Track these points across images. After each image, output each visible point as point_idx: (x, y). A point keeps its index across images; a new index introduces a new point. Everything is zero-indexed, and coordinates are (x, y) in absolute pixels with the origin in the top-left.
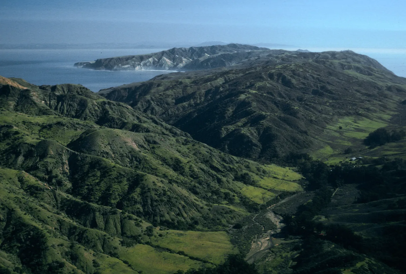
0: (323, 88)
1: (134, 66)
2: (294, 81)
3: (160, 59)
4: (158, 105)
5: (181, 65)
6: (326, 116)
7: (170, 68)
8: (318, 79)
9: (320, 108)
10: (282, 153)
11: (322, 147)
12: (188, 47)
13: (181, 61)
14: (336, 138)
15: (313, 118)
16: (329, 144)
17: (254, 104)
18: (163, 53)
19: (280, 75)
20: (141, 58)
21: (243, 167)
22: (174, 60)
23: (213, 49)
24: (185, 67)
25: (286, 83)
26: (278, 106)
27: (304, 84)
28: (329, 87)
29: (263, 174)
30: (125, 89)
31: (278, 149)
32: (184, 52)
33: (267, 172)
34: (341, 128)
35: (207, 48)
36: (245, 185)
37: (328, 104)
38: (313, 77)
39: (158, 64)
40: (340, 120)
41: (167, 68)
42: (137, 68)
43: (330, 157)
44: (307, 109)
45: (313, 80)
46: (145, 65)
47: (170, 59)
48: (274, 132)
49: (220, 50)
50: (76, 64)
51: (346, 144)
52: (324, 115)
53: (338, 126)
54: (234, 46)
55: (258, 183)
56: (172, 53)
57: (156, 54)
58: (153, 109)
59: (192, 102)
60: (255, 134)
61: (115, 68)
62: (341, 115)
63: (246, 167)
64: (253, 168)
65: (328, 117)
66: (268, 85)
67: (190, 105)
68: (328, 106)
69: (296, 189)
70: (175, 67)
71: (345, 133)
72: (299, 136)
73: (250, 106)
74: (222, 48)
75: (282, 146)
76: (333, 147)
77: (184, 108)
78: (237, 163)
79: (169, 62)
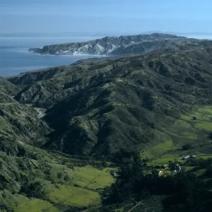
0: (197, 75)
1: (73, 52)
2: (170, 69)
3: (94, 46)
4: (48, 90)
5: (110, 51)
6: (187, 105)
7: (101, 54)
8: (195, 67)
9: (182, 96)
10: (114, 149)
11: (162, 142)
12: (118, 36)
13: (111, 47)
14: (185, 130)
15: (169, 108)
16: (173, 137)
17: (113, 94)
18: (97, 41)
19: (159, 63)
20: (79, 45)
21: (41, 173)
22: (105, 46)
23: (139, 37)
24: (113, 53)
25: (163, 71)
26: (139, 96)
27: (180, 72)
28: (203, 75)
29: (64, 181)
30: (34, 73)
31: (111, 145)
32: (115, 40)
33: (71, 178)
34: (195, 118)
35: (134, 36)
36: (27, 198)
37: (194, 92)
38: (191, 65)
39: (92, 50)
40: (200, 109)
41: (99, 53)
42: (75, 53)
43: (165, 154)
44: (167, 99)
45: (190, 67)
46: (82, 50)
47: (102, 45)
48: (113, 126)
49: (145, 39)
50: (30, 50)
51: (192, 137)
52: (184, 104)
53: (193, 115)
54: (156, 35)
55: (47, 195)
56: (105, 41)
57: (91, 41)
58: (42, 93)
59: (77, 87)
60: (95, 127)
61: (57, 53)
62: (203, 104)
63: (45, 173)
64: (54, 174)
65: (189, 106)
66: (143, 73)
67: (75, 90)
68: (193, 95)
69: (91, 202)
70: (105, 52)
71: (197, 124)
72: (140, 130)
73: (108, 96)
74: (146, 36)
75: (117, 141)
76: (175, 140)
77: (69, 92)
78: (36, 168)
79: (101, 48)
